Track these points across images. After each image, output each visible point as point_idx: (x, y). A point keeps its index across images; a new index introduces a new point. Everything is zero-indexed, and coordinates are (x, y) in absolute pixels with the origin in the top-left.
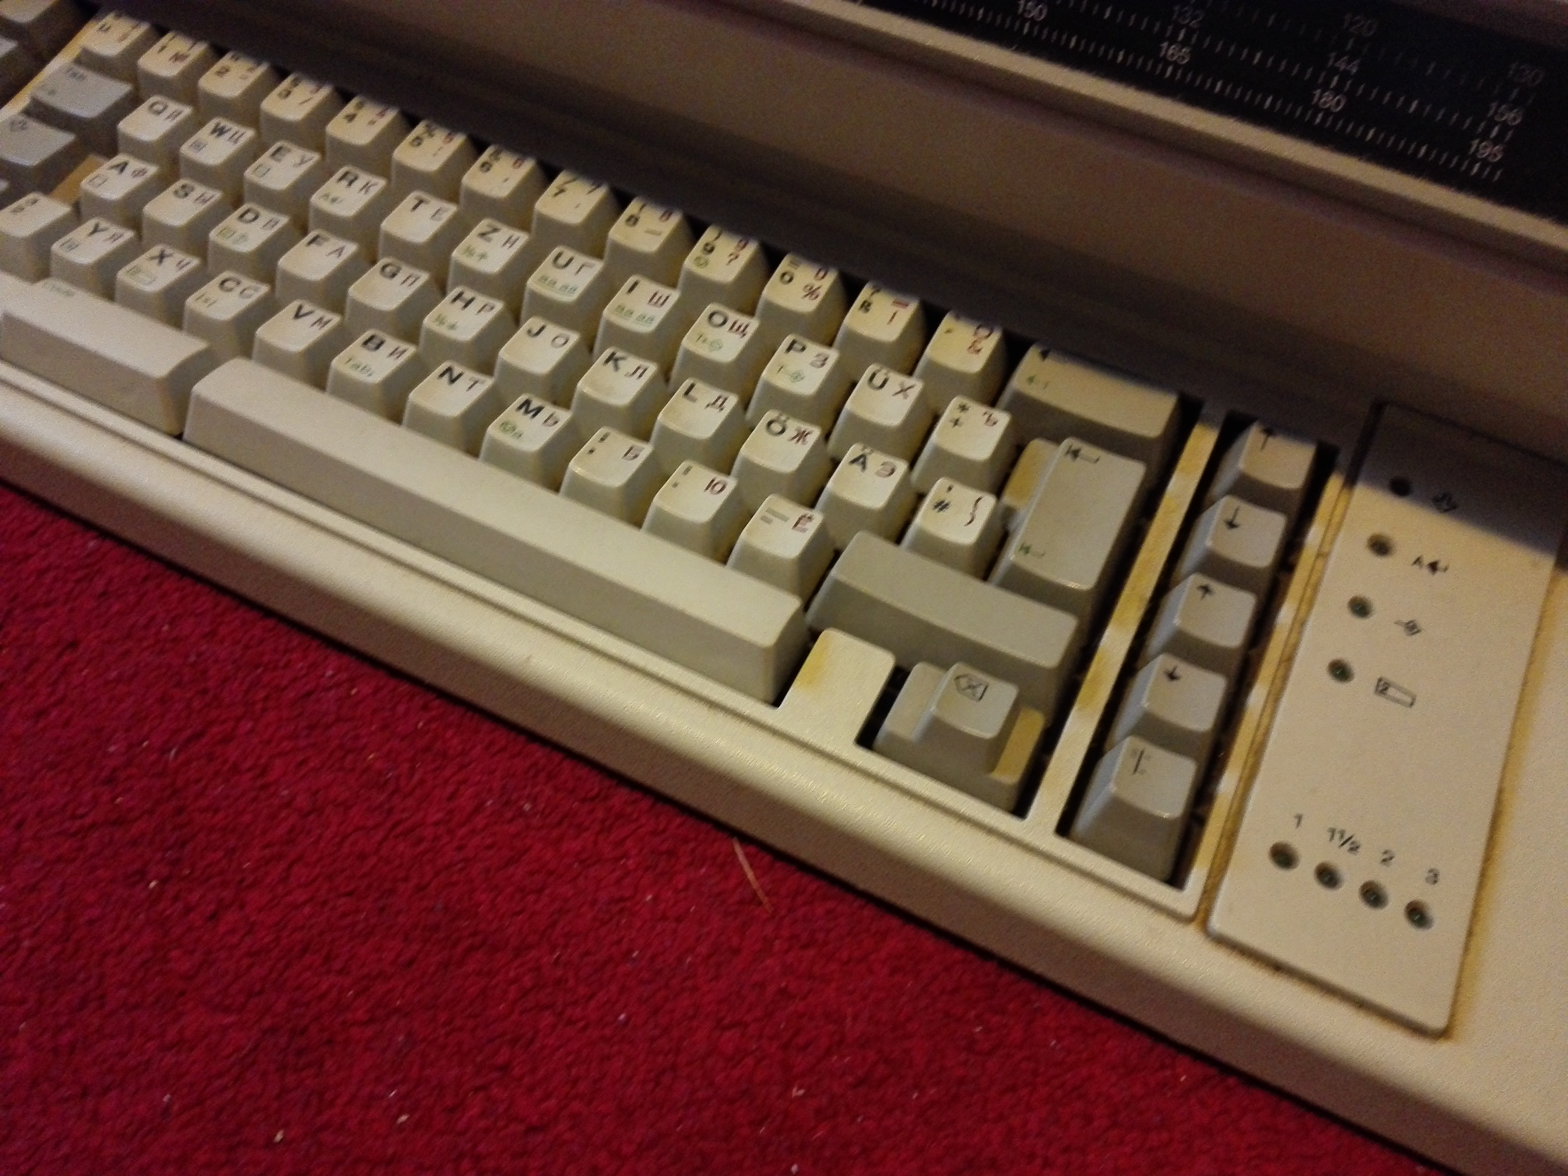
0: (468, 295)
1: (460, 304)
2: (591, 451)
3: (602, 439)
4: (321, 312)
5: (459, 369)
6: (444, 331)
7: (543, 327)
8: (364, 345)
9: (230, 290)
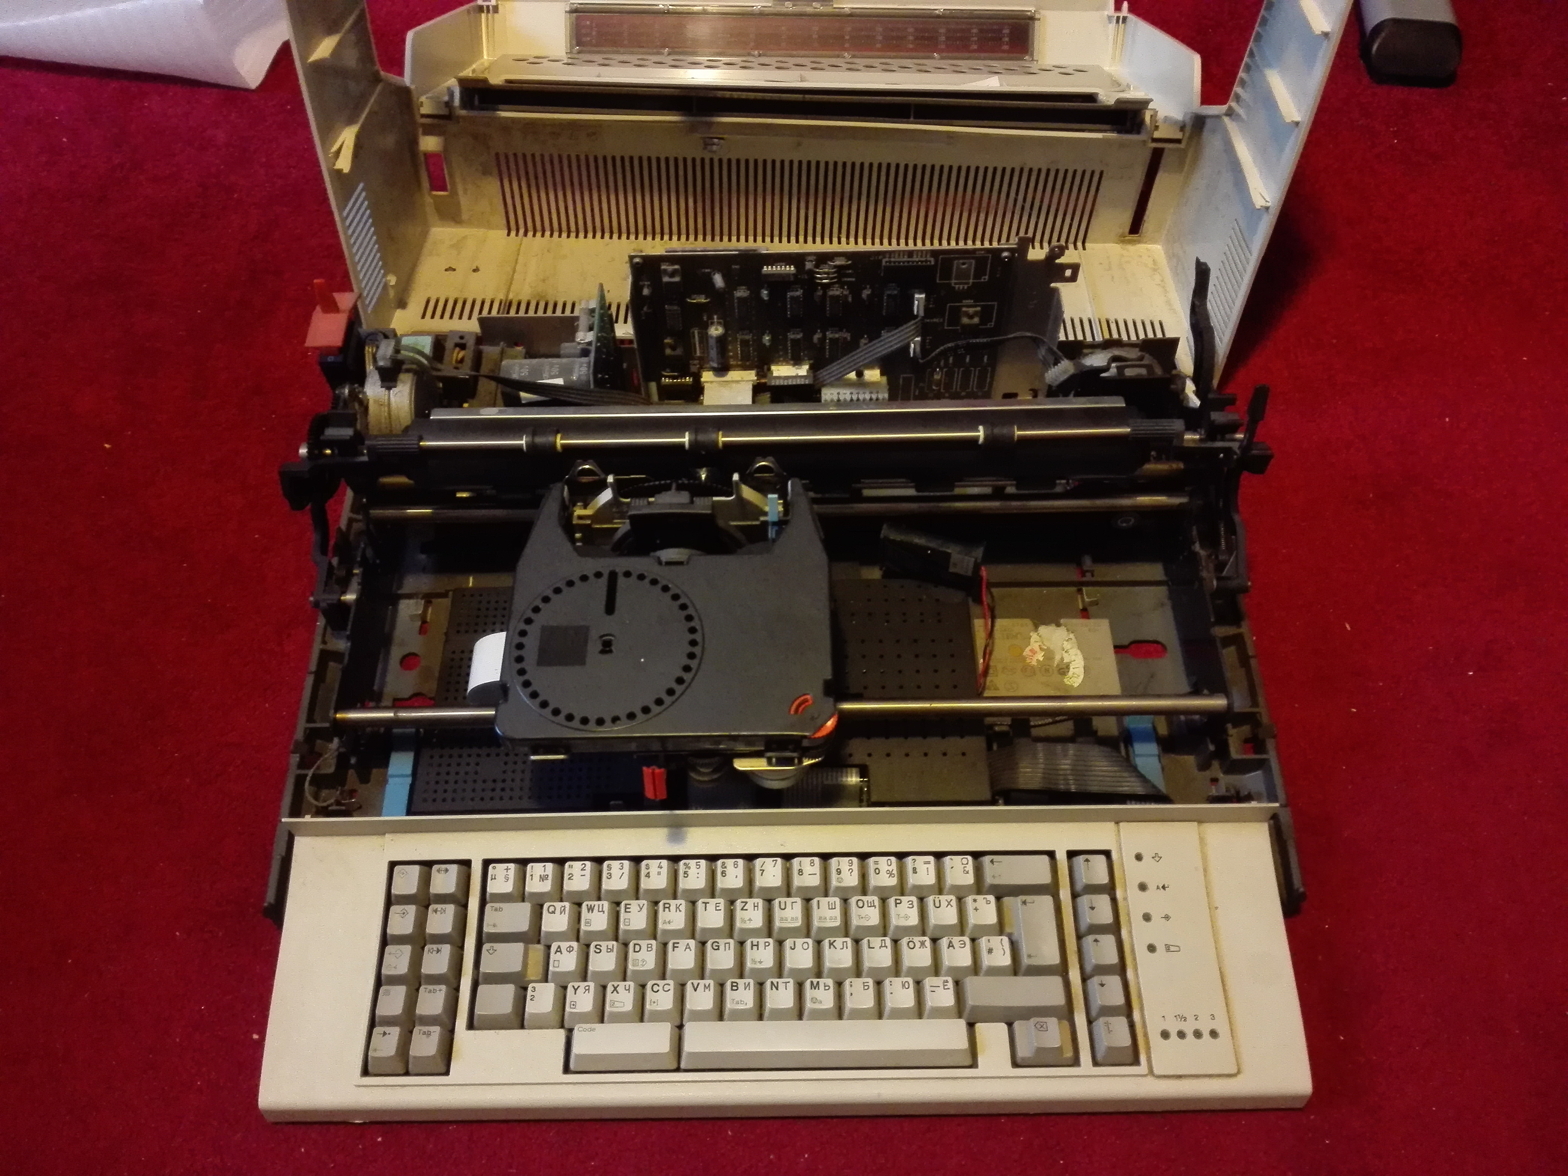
0: (755, 941)
1: (755, 948)
2: (852, 994)
3: (851, 986)
4: (702, 982)
5: (775, 981)
6: (758, 966)
7: (795, 942)
8: (732, 990)
9: (658, 991)
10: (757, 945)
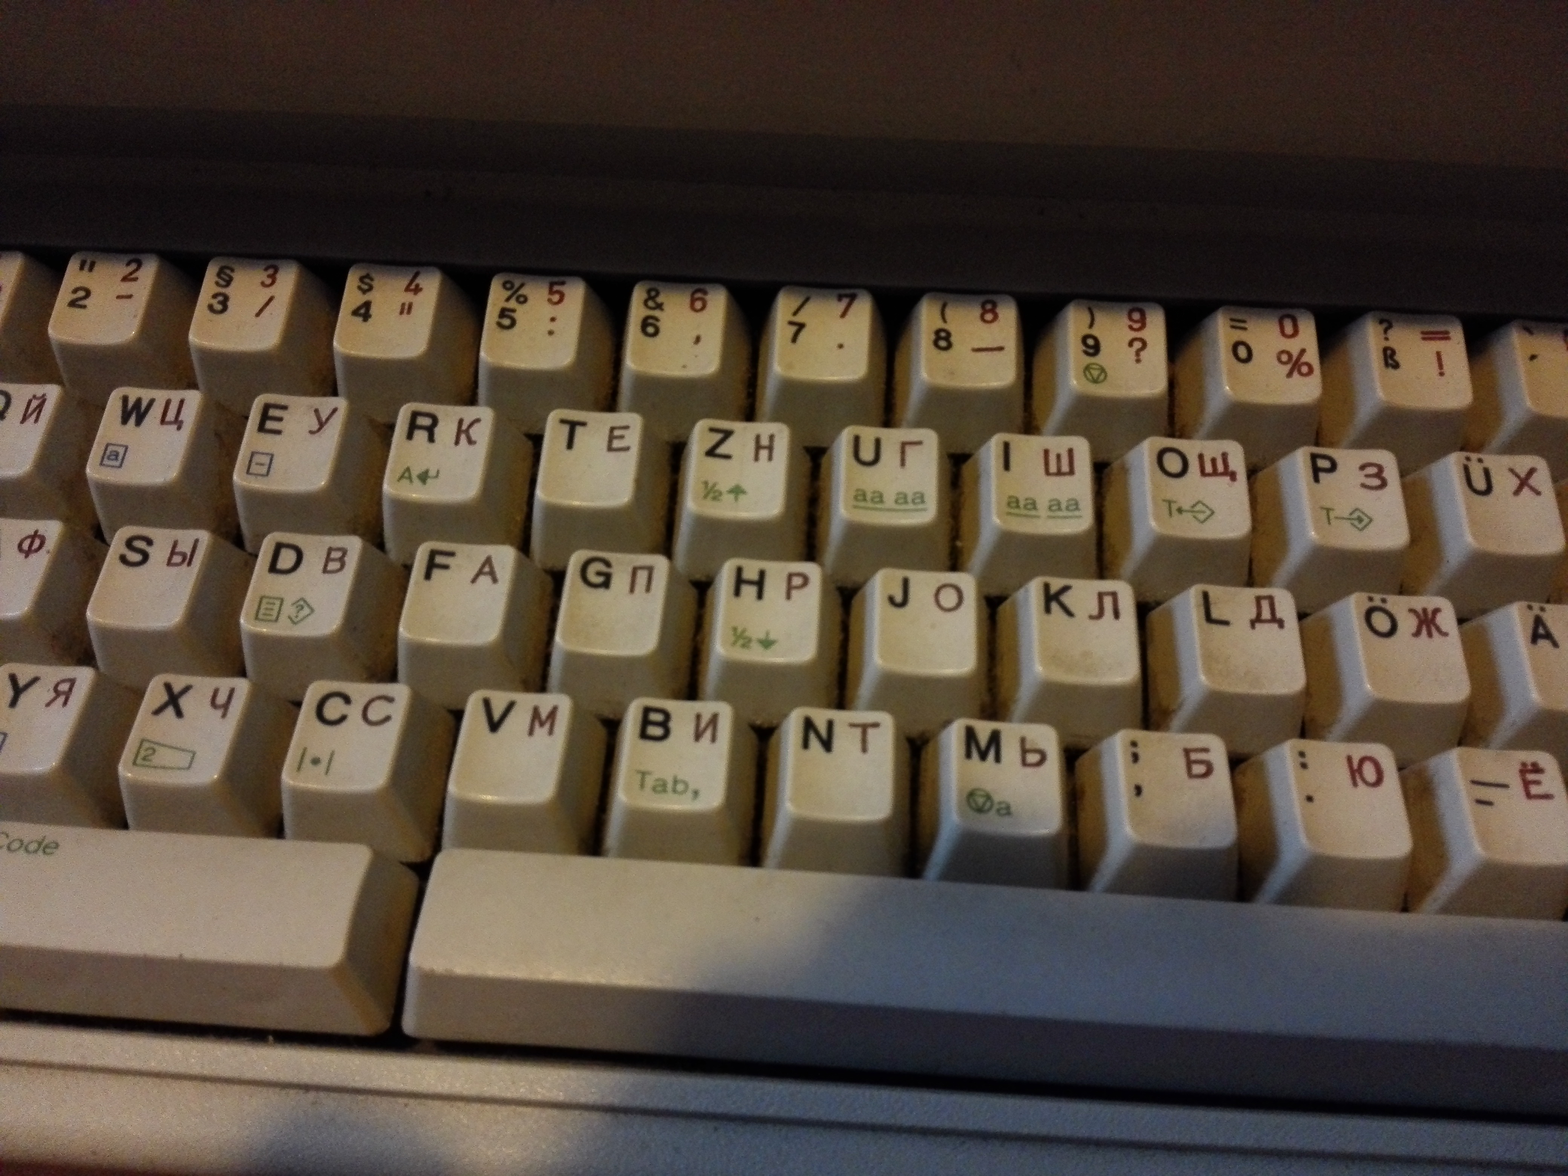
0: (751, 569)
1: (749, 591)
2: (1138, 790)
3: (1135, 758)
4: (527, 701)
5: (821, 716)
6: (756, 655)
7: (906, 583)
8: (644, 735)
9: (343, 718)
10: (760, 584)
